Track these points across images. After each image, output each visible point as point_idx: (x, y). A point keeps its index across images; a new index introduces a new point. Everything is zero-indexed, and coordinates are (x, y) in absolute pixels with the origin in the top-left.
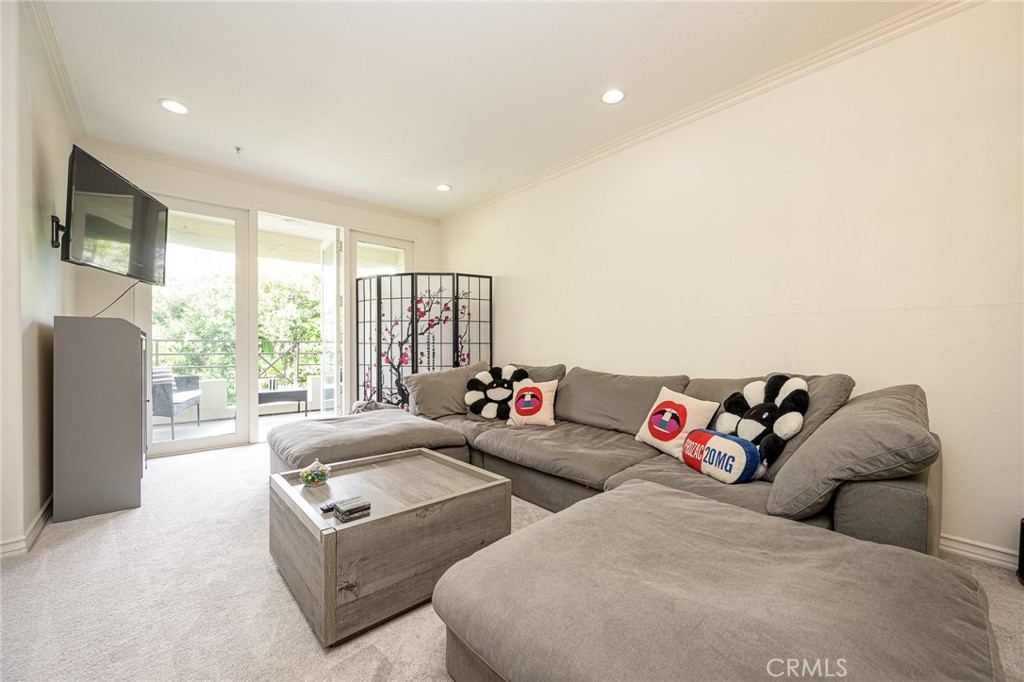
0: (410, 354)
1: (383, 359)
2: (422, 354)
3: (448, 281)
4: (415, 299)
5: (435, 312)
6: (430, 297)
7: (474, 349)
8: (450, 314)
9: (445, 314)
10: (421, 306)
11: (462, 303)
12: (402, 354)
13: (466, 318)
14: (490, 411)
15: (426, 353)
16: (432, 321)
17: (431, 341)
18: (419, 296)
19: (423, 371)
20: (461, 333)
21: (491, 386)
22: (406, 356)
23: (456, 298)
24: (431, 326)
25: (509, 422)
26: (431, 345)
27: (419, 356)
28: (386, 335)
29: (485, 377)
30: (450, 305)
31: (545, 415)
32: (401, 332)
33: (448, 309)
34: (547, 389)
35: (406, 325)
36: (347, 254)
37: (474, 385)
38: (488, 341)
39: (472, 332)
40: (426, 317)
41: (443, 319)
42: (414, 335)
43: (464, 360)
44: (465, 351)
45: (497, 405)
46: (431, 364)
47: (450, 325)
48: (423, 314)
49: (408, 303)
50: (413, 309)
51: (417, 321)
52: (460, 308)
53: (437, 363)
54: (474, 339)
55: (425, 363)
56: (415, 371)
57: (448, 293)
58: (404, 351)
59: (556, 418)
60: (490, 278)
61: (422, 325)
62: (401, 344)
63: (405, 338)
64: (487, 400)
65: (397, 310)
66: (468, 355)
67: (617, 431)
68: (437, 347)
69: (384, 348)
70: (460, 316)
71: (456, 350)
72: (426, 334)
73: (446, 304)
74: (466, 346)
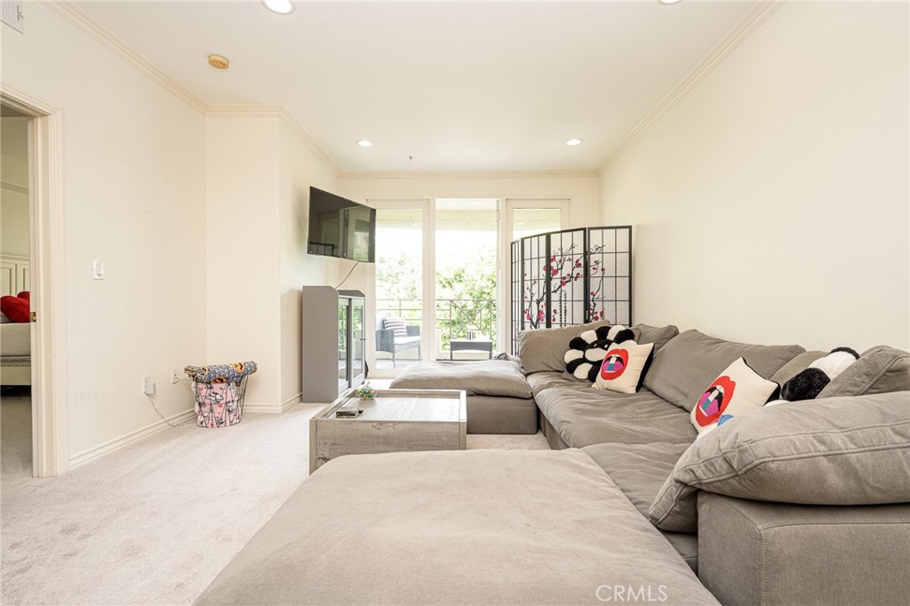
0: (545, 312)
1: (526, 315)
2: (555, 311)
3: (579, 236)
4: (549, 259)
5: (567, 269)
6: (562, 255)
7: (609, 307)
8: (581, 270)
9: (577, 270)
10: (554, 264)
11: (593, 258)
12: (539, 312)
13: (599, 273)
14: (582, 371)
15: (558, 311)
16: (564, 278)
17: (563, 299)
18: (552, 254)
19: (555, 327)
20: (593, 288)
22: (542, 313)
23: (586, 254)
24: (563, 284)
25: (594, 385)
26: (563, 303)
27: (553, 313)
28: (527, 293)
29: (590, 336)
30: (581, 261)
31: (627, 381)
32: (538, 290)
33: (579, 265)
35: (542, 283)
36: (504, 220)
37: (578, 344)
38: (628, 299)
39: (608, 290)
40: (558, 275)
41: (575, 275)
42: (548, 293)
43: (597, 318)
44: (598, 309)
45: (591, 366)
46: (563, 322)
47: (581, 281)
48: (556, 272)
49: (543, 262)
50: (548, 268)
51: (551, 279)
52: (592, 263)
53: (569, 321)
54: (609, 295)
55: (558, 321)
56: (548, 325)
57: (579, 249)
58: (540, 308)
60: (630, 227)
61: (555, 283)
62: (538, 302)
63: (541, 296)
64: (584, 360)
65: (536, 269)
66: (602, 314)
67: (682, 408)
68: (569, 305)
69: (527, 306)
70: (592, 272)
71: (587, 307)
72: (559, 292)
73: (578, 261)
74: (599, 305)
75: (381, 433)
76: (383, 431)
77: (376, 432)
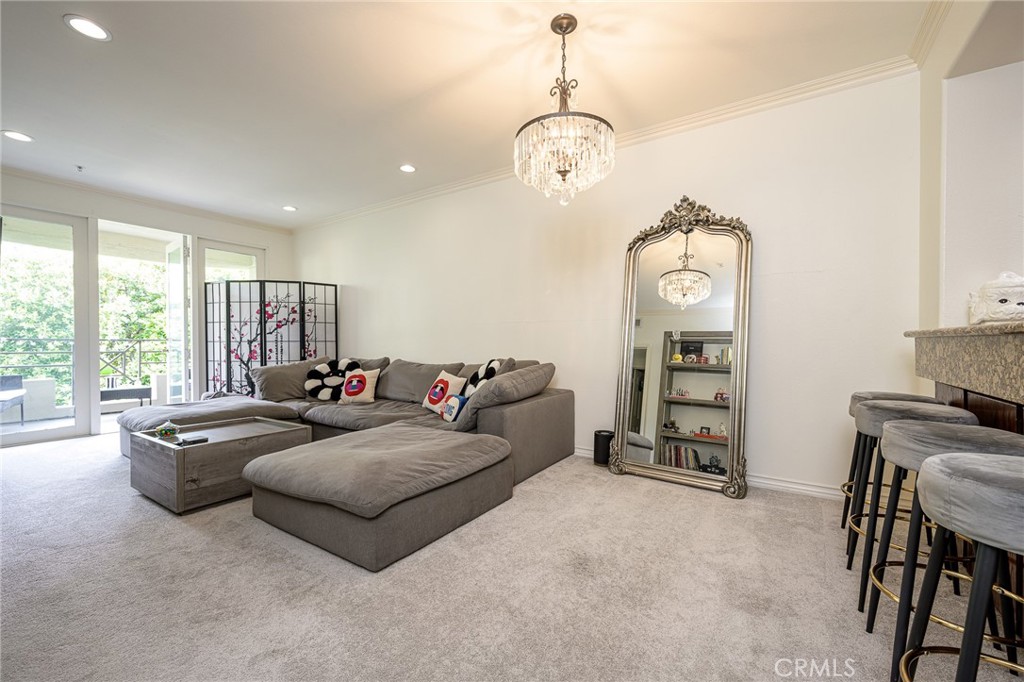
0: (259, 351)
1: (233, 355)
2: (270, 350)
3: (294, 289)
4: (263, 303)
5: (283, 314)
6: (277, 302)
7: (321, 346)
8: (297, 316)
9: (292, 316)
10: (269, 309)
11: (307, 306)
12: (251, 351)
13: (313, 319)
14: (325, 394)
15: (274, 350)
16: (280, 322)
17: (279, 339)
18: (267, 300)
19: (271, 364)
20: (308, 331)
21: (328, 375)
22: (256, 352)
23: (302, 303)
24: (278, 327)
25: (340, 402)
26: (279, 344)
27: (268, 352)
28: (235, 334)
29: (324, 368)
30: (297, 309)
31: (368, 394)
32: (251, 331)
33: (295, 312)
34: (371, 376)
35: (255, 325)
36: (196, 259)
37: (314, 374)
38: (334, 339)
39: (318, 332)
40: (274, 319)
41: (291, 320)
42: (263, 333)
43: (311, 355)
44: (312, 348)
45: (331, 390)
46: (279, 359)
47: (297, 325)
48: (271, 316)
49: (256, 307)
50: (262, 312)
51: (265, 322)
52: (307, 311)
53: (285, 358)
54: (320, 337)
55: (274, 358)
56: (263, 362)
57: (295, 298)
58: (253, 348)
59: (377, 397)
60: (336, 286)
61: (271, 325)
62: (250, 342)
63: (254, 336)
64: (324, 386)
65: (246, 312)
66: (315, 351)
67: (413, 402)
68: (285, 345)
69: (234, 346)
70: (307, 318)
71: (303, 346)
72: (274, 334)
73: (293, 308)
74: (312, 345)
75: (247, 447)
76: (249, 445)
77: (242, 447)
